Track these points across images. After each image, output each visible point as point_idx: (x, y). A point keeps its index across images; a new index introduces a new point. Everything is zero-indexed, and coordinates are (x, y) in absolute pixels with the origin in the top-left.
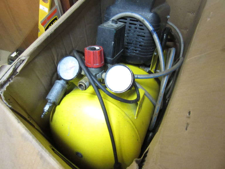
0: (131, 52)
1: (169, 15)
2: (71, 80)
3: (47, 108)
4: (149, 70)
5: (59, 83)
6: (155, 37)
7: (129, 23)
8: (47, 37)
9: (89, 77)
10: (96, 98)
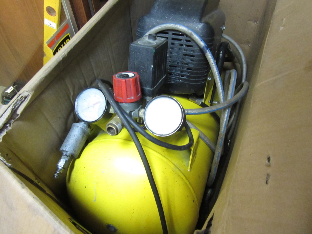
0: (175, 79)
1: (224, 24)
2: (96, 121)
3: (62, 163)
4: (202, 103)
5: (78, 127)
6: (209, 55)
7: (171, 39)
8: (58, 62)
9: (121, 116)
10: (133, 145)
